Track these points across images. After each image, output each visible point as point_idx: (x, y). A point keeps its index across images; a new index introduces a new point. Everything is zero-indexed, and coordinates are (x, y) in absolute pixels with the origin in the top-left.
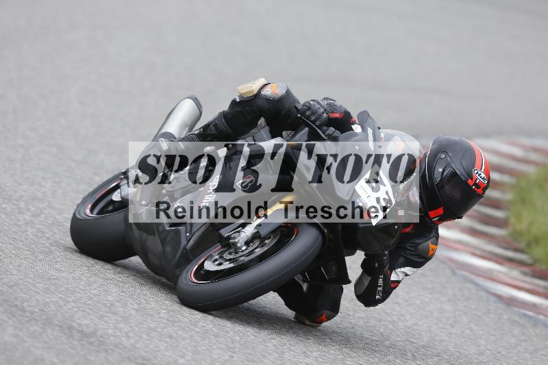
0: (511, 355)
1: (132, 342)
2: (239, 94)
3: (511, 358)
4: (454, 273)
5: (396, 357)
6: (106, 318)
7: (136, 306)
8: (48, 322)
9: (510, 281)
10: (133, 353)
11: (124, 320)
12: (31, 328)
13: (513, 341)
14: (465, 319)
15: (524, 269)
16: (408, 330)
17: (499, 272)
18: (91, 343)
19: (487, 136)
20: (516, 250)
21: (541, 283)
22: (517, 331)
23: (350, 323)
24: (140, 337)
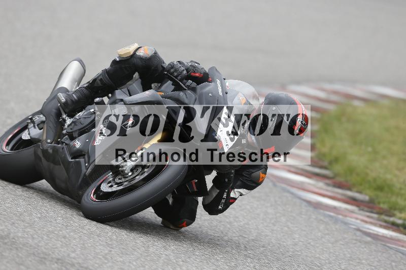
0: (318, 245)
1: (36, 242)
2: (118, 56)
3: (318, 247)
4: (275, 185)
5: (233, 249)
6: (16, 225)
7: (39, 215)
9: (317, 190)
10: (36, 250)
11: (31, 226)
13: (319, 235)
14: (283, 219)
15: (328, 181)
16: (241, 228)
17: (309, 184)
18: (5, 244)
20: (321, 167)
21: (340, 191)
22: (322, 227)
23: (198, 224)
24: (42, 238)
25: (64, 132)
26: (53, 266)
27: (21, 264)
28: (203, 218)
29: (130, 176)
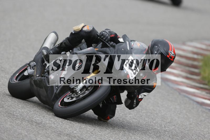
0: (202, 124)
1: (56, 126)
2: (74, 30)
4: (180, 94)
8: (23, 119)
10: (56, 129)
12: (17, 122)
13: (203, 119)
14: (184, 111)
15: (207, 91)
16: (162, 116)
18: (40, 127)
19: (192, 41)
20: (204, 84)
22: (204, 115)
23: (140, 115)
25: (46, 71)
26: (65, 138)
27: (48, 137)
28: (142, 111)
29: (80, 93)
